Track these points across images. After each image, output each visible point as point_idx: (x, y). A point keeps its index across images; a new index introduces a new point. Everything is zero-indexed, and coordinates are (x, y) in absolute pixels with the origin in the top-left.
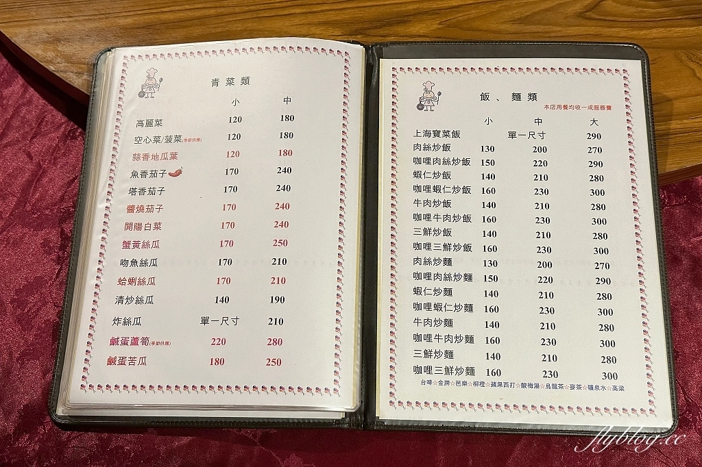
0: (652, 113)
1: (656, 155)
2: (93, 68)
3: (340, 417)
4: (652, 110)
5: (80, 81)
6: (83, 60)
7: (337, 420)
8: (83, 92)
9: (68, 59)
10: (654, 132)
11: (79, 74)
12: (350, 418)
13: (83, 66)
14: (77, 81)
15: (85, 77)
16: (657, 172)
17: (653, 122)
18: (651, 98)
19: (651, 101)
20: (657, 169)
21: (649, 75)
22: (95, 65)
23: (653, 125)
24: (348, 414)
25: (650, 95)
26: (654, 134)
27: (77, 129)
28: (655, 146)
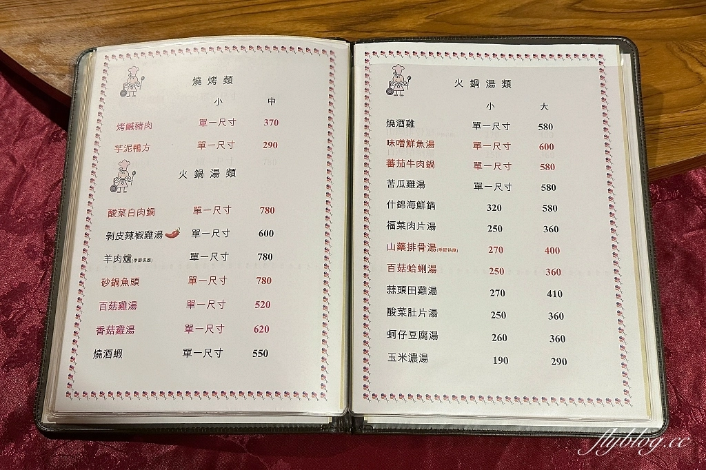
0: (642, 108)
1: (646, 150)
2: (75, 69)
3: (327, 421)
4: (642, 105)
5: (62, 82)
6: (64, 61)
7: (324, 425)
8: (65, 95)
9: (49, 60)
10: (644, 127)
11: (61, 76)
12: (338, 423)
13: (64, 67)
14: (60, 83)
15: (67, 78)
16: (647, 168)
17: (643, 117)
18: (640, 93)
19: (641, 96)
20: (647, 166)
21: (639, 68)
22: (76, 67)
23: (643, 120)
24: (335, 419)
25: (640, 89)
26: (644, 130)
27: (61, 130)
28: (645, 141)
